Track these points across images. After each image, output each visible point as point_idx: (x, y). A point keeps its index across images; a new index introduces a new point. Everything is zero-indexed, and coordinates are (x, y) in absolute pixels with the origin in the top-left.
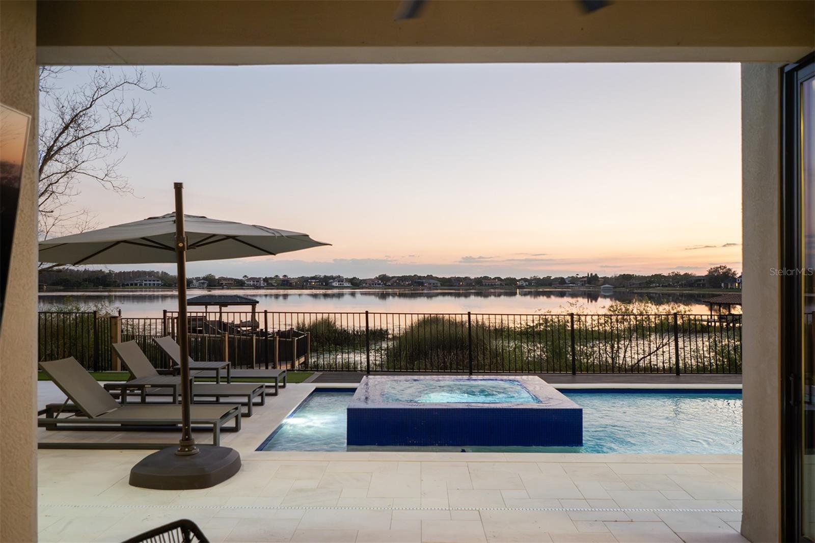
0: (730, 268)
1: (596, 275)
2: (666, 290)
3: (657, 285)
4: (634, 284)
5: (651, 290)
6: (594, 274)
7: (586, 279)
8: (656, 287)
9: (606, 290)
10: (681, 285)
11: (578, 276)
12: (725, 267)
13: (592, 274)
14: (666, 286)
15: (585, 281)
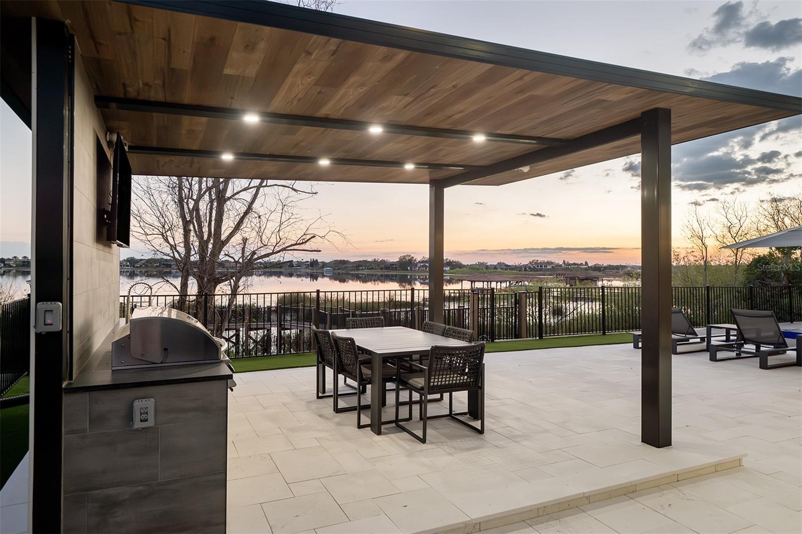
0: (413, 256)
1: (317, 260)
2: (371, 272)
3: (364, 268)
4: (348, 267)
5: (360, 272)
6: (315, 260)
7: (309, 263)
8: (363, 269)
9: (328, 271)
10: (382, 269)
11: (303, 261)
12: (410, 256)
13: (313, 259)
14: (370, 269)
15: (308, 265)
